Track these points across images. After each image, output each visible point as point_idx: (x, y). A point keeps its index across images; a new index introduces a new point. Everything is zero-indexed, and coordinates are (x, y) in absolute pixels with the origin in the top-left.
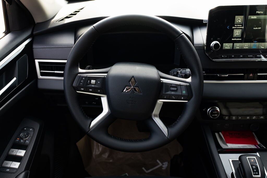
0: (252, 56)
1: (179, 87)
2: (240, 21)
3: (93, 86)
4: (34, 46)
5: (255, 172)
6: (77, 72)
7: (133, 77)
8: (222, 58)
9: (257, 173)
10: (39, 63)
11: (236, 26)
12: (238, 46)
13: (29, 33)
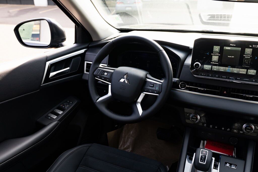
0: (225, 77)
1: (155, 85)
2: (217, 50)
3: (105, 76)
4: (87, 53)
5: (203, 160)
6: (98, 66)
7: (127, 73)
8: (201, 75)
9: (204, 161)
10: (87, 63)
11: (214, 53)
12: (215, 68)
13: (86, 46)
